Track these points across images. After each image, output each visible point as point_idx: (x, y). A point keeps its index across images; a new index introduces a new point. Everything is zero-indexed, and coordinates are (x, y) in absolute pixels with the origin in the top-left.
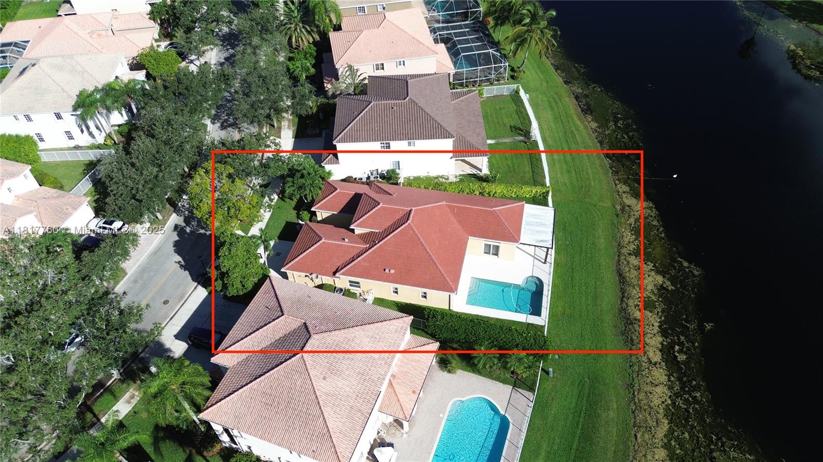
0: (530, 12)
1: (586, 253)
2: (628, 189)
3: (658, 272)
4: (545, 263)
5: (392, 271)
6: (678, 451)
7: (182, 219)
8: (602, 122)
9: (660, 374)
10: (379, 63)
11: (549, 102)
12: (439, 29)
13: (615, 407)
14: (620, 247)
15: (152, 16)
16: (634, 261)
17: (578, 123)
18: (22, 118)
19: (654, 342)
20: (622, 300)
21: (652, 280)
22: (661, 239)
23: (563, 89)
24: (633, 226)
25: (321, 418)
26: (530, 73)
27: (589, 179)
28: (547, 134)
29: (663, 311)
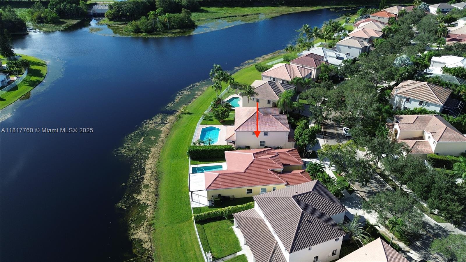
2: (144, 245)
3: (138, 200)
6: (148, 152)
14: (155, 207)
16: (149, 202)
19: (148, 174)
20: (158, 185)
24: (146, 221)
29: (141, 185)
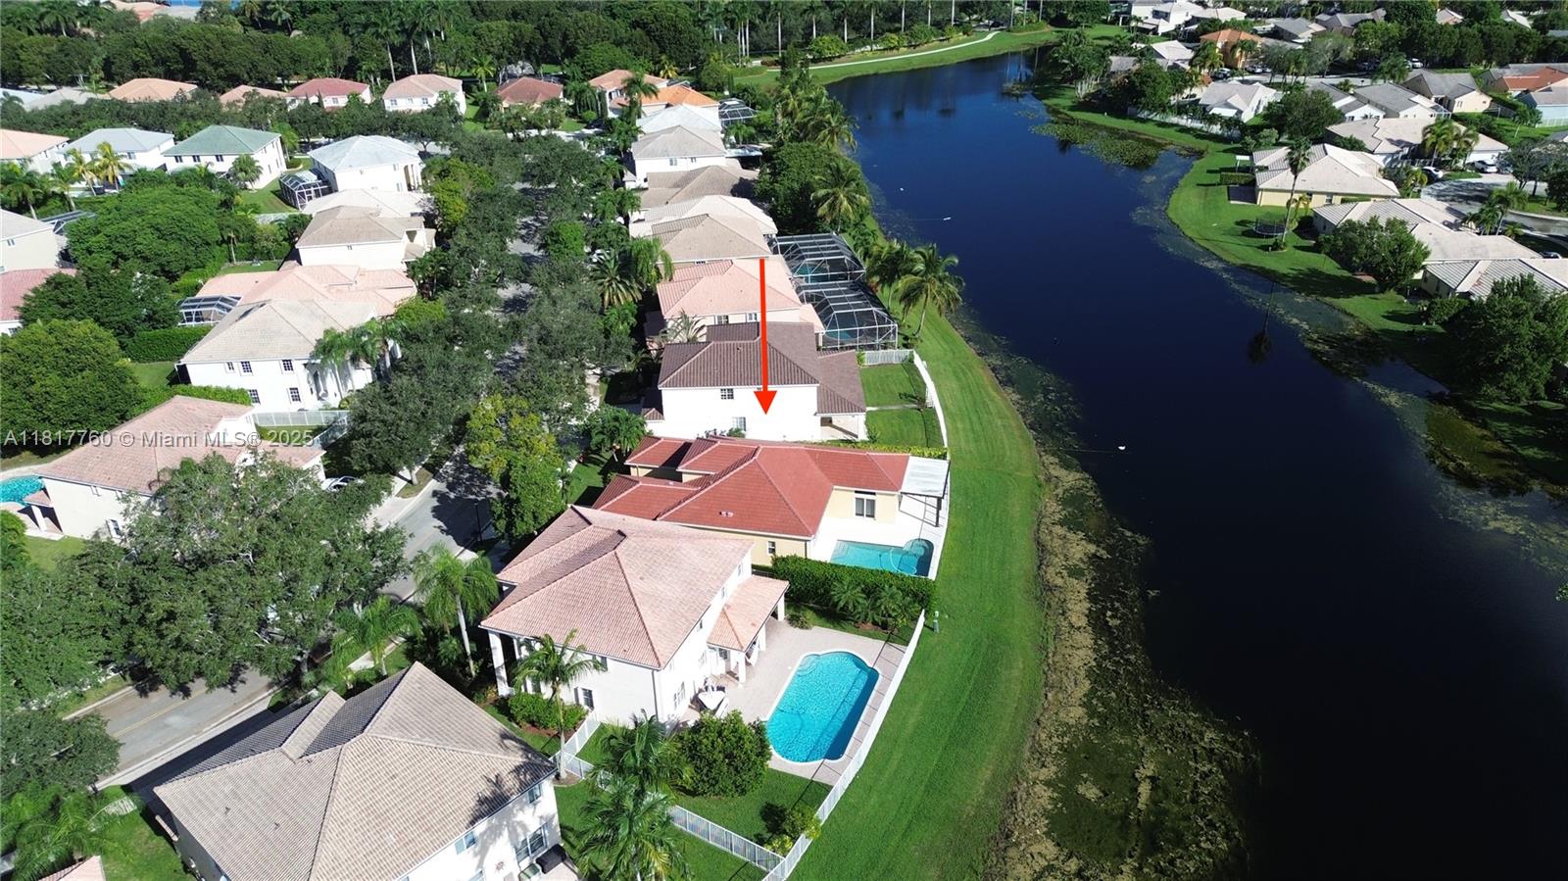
0: (924, 257)
1: (993, 518)
2: (1057, 460)
3: (1090, 541)
4: (937, 525)
5: (731, 514)
6: (1100, 710)
7: (444, 485)
8: (1027, 392)
9: (1085, 639)
10: (722, 314)
11: (954, 372)
12: (806, 288)
13: (1021, 666)
14: (1041, 516)
15: (412, 273)
16: (1059, 530)
17: (994, 394)
18: (238, 366)
19: (1078, 609)
20: (1039, 568)
21: (1079, 549)
22: (1097, 510)
23: (976, 361)
24: (1060, 496)
25: (637, 616)
26: (930, 340)
27: (1003, 448)
28: (949, 403)
29: (1093, 579)
